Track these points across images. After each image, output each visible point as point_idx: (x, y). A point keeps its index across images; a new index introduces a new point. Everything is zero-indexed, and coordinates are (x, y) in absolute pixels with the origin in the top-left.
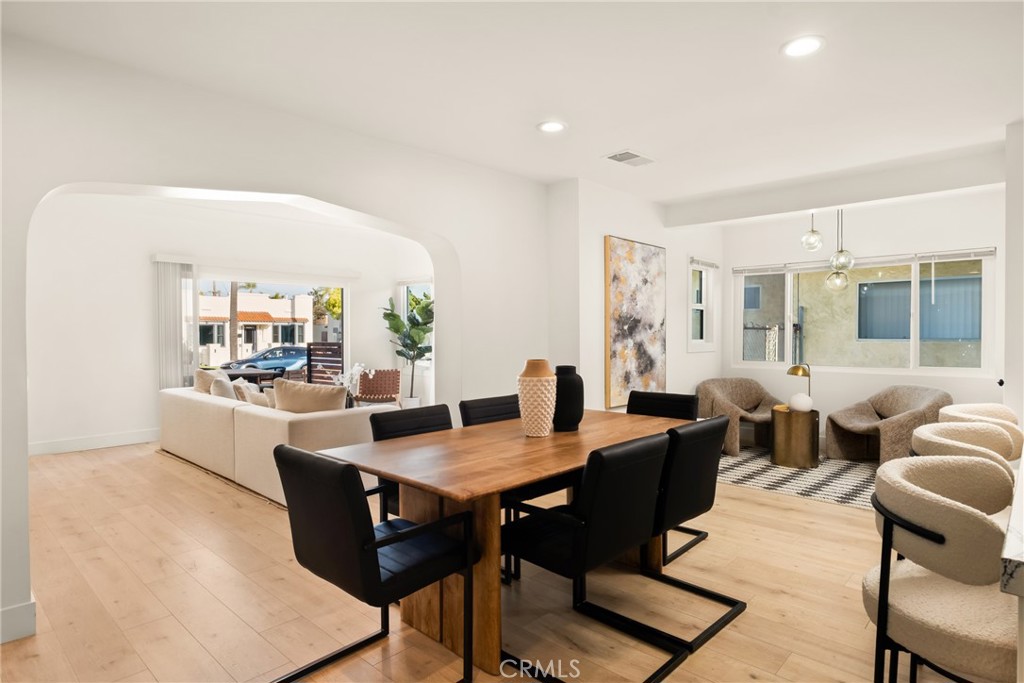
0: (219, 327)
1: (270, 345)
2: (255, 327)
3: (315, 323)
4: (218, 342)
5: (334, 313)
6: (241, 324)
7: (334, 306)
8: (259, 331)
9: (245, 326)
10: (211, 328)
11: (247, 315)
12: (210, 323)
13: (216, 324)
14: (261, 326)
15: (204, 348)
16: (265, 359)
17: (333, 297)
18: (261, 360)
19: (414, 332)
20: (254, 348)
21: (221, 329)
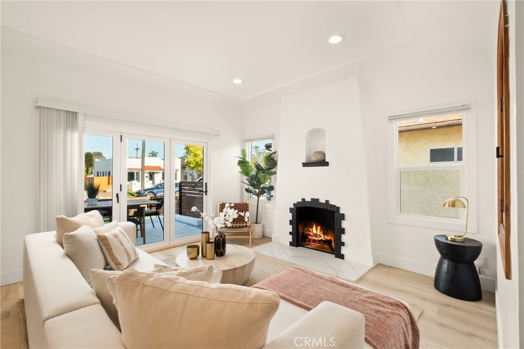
0: (137, 173)
1: (160, 181)
2: (154, 173)
3: (181, 171)
4: (137, 180)
5: (190, 167)
6: (147, 171)
7: (190, 164)
8: (156, 175)
9: (150, 172)
10: (133, 173)
11: (149, 168)
12: (133, 171)
13: (135, 171)
14: (157, 173)
15: (130, 182)
16: (158, 188)
17: (190, 159)
18: (156, 189)
19: (261, 175)
20: (153, 183)
21: (138, 173)
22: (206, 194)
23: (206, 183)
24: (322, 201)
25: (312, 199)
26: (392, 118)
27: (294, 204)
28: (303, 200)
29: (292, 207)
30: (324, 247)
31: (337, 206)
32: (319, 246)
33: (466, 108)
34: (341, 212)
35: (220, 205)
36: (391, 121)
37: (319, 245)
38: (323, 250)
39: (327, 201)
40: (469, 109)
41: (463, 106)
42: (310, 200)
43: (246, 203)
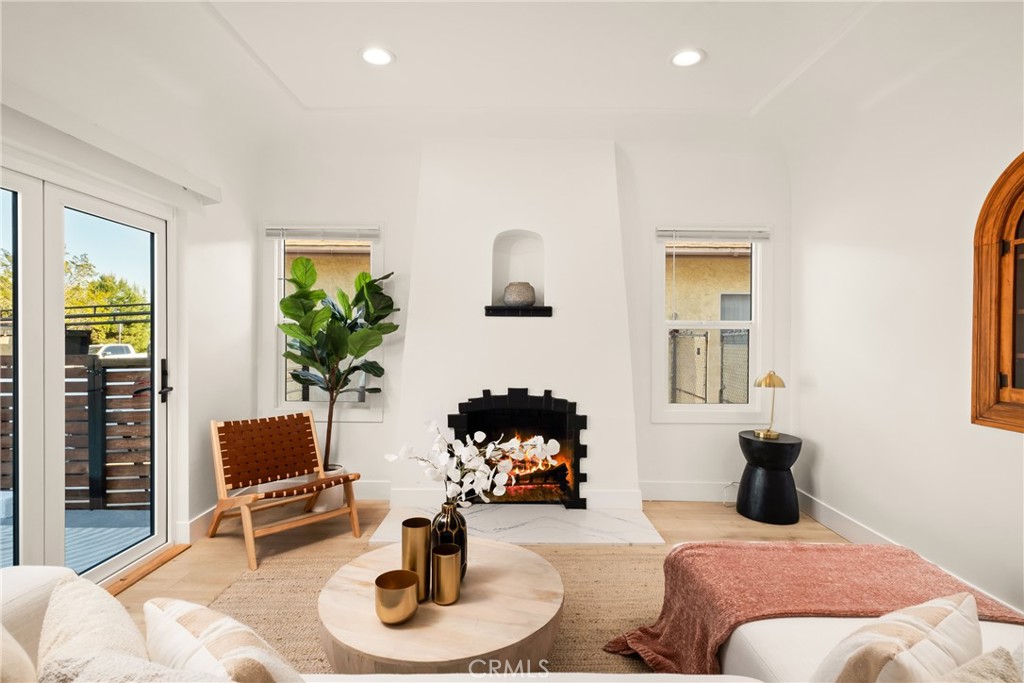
22: (164, 399)
23: (164, 363)
24: (536, 392)
25: (510, 390)
26: (663, 234)
27: (461, 405)
28: (487, 393)
29: (456, 412)
30: (544, 491)
31: (570, 400)
32: (531, 490)
33: (764, 237)
34: (580, 412)
35: (220, 430)
36: (661, 239)
37: (530, 487)
38: (541, 499)
39: (548, 393)
40: (767, 238)
41: (760, 232)
42: (506, 393)
43: (300, 415)
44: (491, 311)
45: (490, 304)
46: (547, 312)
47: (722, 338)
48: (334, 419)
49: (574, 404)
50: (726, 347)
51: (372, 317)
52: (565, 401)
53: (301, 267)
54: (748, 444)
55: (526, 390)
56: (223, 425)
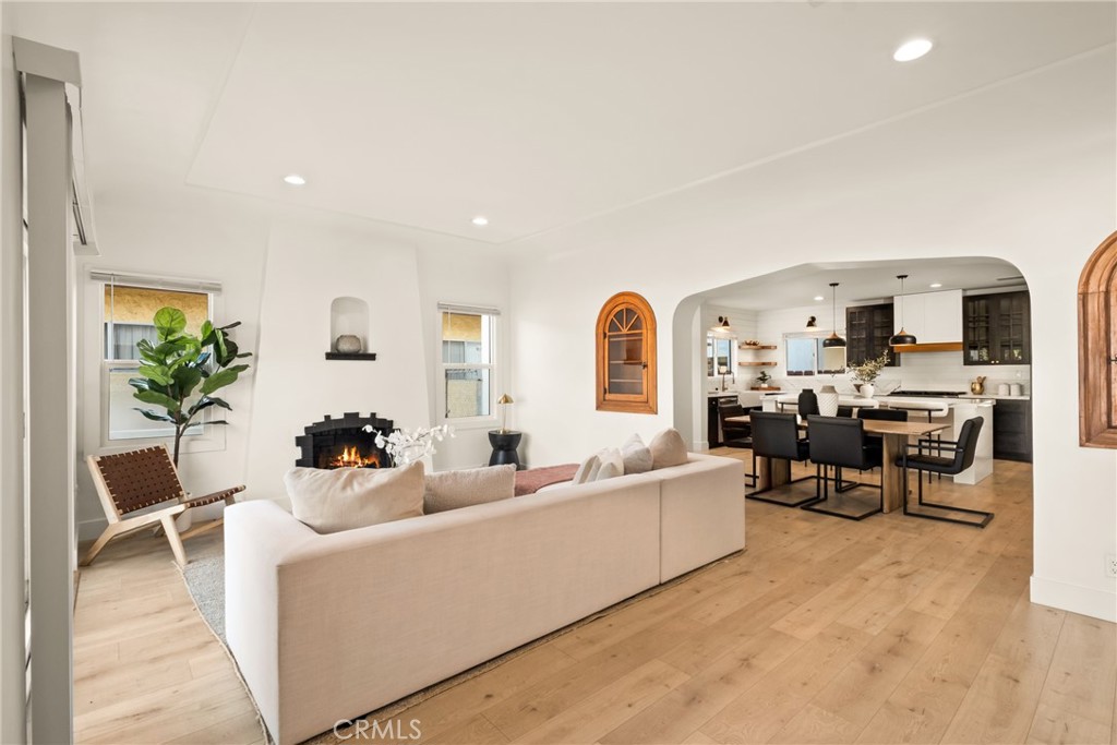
24: (365, 414)
26: (442, 307)
27: (306, 428)
29: (303, 434)
31: (389, 418)
35: (99, 464)
36: (441, 310)
39: (373, 415)
42: (342, 417)
43: (157, 448)
44: (329, 356)
45: (329, 351)
46: (372, 357)
47: (447, 375)
48: (180, 451)
49: (392, 422)
50: (449, 382)
51: (223, 361)
52: (385, 420)
53: (167, 315)
54: (493, 437)
55: (358, 414)
56: (99, 459)
